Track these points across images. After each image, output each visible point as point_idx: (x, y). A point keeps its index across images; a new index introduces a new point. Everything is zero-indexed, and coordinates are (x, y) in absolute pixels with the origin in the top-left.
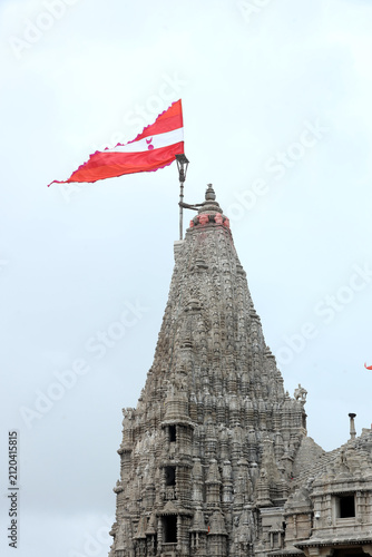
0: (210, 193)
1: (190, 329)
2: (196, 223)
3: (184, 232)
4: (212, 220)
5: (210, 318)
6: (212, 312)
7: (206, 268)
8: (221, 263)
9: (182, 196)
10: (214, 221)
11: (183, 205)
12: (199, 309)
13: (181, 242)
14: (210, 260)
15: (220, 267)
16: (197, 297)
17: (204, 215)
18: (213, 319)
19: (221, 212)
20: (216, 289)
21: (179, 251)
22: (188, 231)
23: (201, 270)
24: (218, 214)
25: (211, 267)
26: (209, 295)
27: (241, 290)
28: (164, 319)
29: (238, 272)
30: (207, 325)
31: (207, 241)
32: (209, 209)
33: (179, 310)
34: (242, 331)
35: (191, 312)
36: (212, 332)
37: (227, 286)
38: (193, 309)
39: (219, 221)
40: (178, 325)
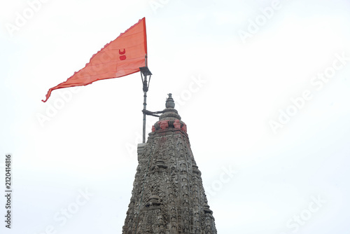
0: (170, 102)
1: (150, 223)
2: (157, 128)
3: (147, 136)
4: (171, 125)
5: (169, 213)
6: (170, 207)
7: (166, 168)
8: (179, 163)
9: (145, 104)
10: (173, 127)
11: (146, 112)
12: (159, 205)
13: (144, 145)
14: (169, 161)
15: (177, 166)
16: (158, 194)
17: (165, 121)
18: (170, 214)
19: (179, 118)
20: (174, 186)
21: (142, 152)
22: (150, 134)
23: (161, 169)
24: (177, 120)
25: (170, 166)
26: (167, 192)
27: (197, 188)
28: (128, 213)
29: (194, 172)
30: (166, 219)
31: (166, 143)
32: (169, 116)
33: (141, 205)
34: (197, 225)
35: (151, 207)
36: (170, 226)
37: (184, 184)
38: (153, 204)
39: (178, 126)
40: (139, 219)
